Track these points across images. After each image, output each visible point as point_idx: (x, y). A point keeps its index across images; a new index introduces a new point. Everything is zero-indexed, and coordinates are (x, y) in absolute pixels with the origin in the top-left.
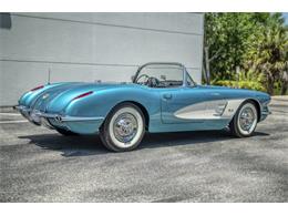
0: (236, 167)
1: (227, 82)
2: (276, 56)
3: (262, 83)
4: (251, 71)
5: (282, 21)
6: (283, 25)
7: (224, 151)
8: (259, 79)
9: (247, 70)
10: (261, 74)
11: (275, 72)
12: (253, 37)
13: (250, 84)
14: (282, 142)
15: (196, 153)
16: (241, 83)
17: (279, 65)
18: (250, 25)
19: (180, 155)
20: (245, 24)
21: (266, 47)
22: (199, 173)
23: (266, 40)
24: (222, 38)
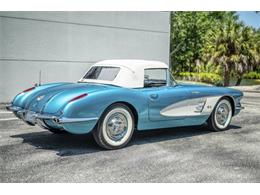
0: (219, 163)
1: (188, 74)
2: (231, 50)
3: (220, 74)
4: (209, 63)
5: (236, 18)
6: (238, 22)
7: (203, 147)
8: (217, 71)
9: (206, 63)
10: (219, 66)
11: (231, 64)
12: (210, 32)
13: (209, 75)
14: (252, 136)
15: (178, 149)
16: (201, 75)
17: (235, 58)
18: (208, 22)
19: (164, 152)
20: (203, 20)
21: (222, 42)
22: (186, 171)
23: (222, 35)
24: (183, 33)
